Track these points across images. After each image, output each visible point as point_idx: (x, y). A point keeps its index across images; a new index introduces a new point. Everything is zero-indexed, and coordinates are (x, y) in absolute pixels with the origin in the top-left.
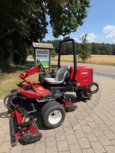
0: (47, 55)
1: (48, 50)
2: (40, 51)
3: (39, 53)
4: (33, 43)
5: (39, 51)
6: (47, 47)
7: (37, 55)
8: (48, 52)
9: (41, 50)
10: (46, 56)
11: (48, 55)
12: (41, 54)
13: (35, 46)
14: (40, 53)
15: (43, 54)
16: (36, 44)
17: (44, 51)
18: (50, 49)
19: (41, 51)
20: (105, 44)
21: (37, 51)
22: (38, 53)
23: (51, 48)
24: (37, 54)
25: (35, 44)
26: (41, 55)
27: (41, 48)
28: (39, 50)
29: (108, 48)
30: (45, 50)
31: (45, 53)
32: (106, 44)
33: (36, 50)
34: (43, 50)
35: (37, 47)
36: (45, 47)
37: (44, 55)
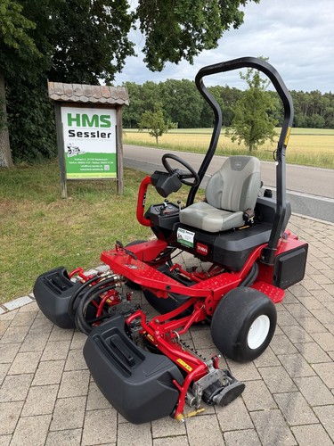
0: (106, 131)
1: (111, 113)
2: (78, 115)
3: (74, 123)
4: (51, 84)
5: (74, 116)
6: (103, 101)
7: (70, 132)
8: (113, 120)
9: (81, 111)
10: (103, 135)
11: (112, 130)
12: (84, 125)
13: (55, 97)
14: (78, 125)
15: (91, 125)
16: (60, 90)
17: (95, 117)
18: (116, 107)
19: (85, 117)
20: (323, 94)
21: (69, 115)
22: (70, 124)
23: (120, 102)
24: (66, 128)
26: (82, 129)
30: (100, 112)
31: (100, 123)
32: (326, 95)
33: (65, 111)
34: (90, 113)
36: (95, 101)
37: (94, 129)
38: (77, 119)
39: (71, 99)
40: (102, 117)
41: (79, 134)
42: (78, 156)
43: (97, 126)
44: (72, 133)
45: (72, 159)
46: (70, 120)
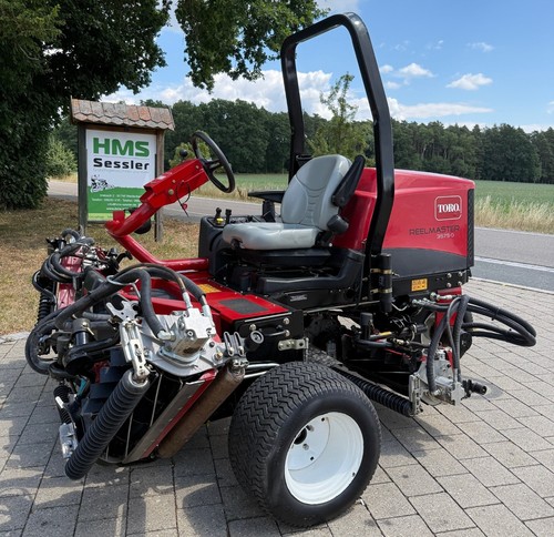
0: (143, 160)
1: (150, 139)
3: (102, 150)
4: (75, 102)
6: (141, 124)
7: (95, 160)
8: (152, 149)
9: (112, 136)
10: (139, 166)
11: (150, 160)
13: (82, 118)
14: (107, 152)
15: (123, 153)
16: (86, 109)
17: (129, 143)
18: (157, 132)
19: (116, 142)
20: (446, 126)
22: (96, 151)
23: (163, 126)
24: (91, 156)
25: (82, 108)
26: (112, 158)
27: (112, 127)
28: (102, 136)
29: (459, 144)
30: (136, 138)
31: (135, 151)
33: (91, 135)
34: (123, 138)
35: (95, 119)
36: (131, 124)
37: (127, 158)
38: (106, 146)
39: (101, 120)
40: (138, 144)
41: (108, 164)
42: (105, 192)
43: (131, 154)
44: (98, 162)
45: (97, 195)
46: (97, 146)
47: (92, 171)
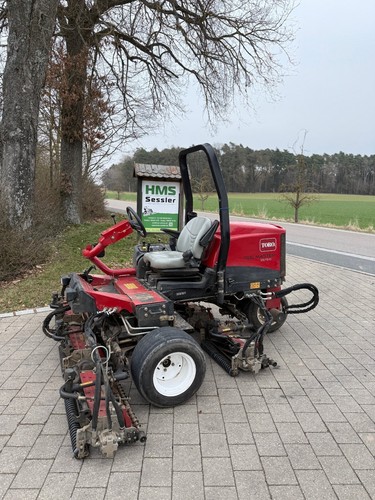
0: (172, 197)
1: (176, 185)
2: (153, 187)
3: (150, 192)
5: (150, 187)
6: (172, 176)
8: (177, 190)
9: (156, 184)
10: (170, 201)
11: (176, 197)
12: (157, 193)
13: (141, 174)
14: (153, 193)
15: (161, 193)
16: (143, 169)
17: (165, 188)
19: (158, 187)
21: (147, 186)
22: (147, 193)
24: (144, 196)
26: (155, 196)
27: (157, 179)
28: (150, 184)
30: (168, 184)
31: (168, 192)
33: (145, 184)
34: (162, 185)
35: (147, 175)
36: (167, 177)
37: (163, 196)
38: (152, 190)
39: (151, 175)
41: (153, 200)
42: (151, 216)
44: (148, 199)
45: (146, 218)
46: (148, 189)
47: (145, 204)
